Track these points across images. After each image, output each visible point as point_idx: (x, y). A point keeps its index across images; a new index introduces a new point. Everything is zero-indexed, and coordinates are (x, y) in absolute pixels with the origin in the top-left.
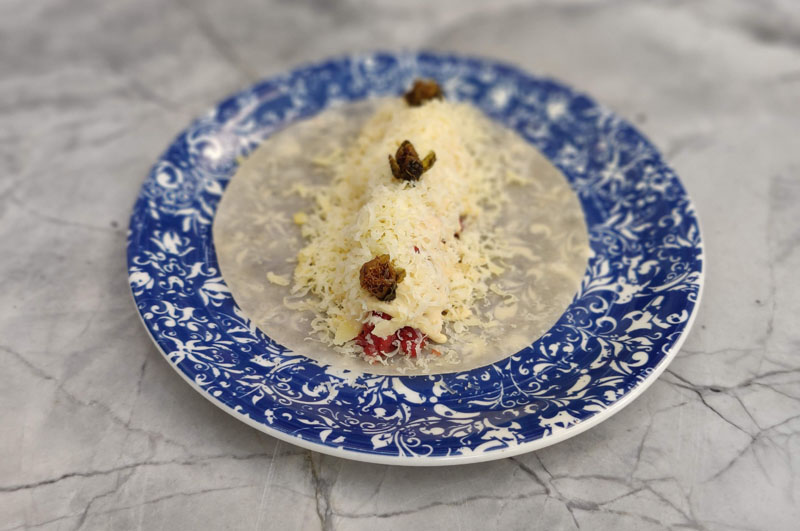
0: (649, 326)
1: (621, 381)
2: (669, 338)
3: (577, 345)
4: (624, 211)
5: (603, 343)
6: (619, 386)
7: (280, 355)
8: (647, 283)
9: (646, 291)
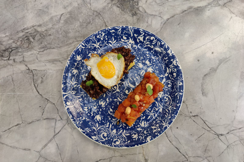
0: (143, 37)
1: (159, 42)
2: (147, 33)
3: (146, 51)
4: (108, 43)
5: (146, 46)
6: (160, 42)
7: (158, 107)
8: (129, 37)
9: (132, 38)
